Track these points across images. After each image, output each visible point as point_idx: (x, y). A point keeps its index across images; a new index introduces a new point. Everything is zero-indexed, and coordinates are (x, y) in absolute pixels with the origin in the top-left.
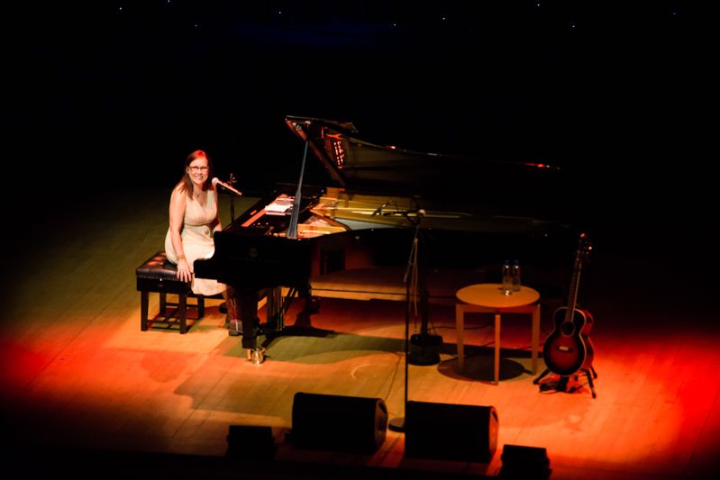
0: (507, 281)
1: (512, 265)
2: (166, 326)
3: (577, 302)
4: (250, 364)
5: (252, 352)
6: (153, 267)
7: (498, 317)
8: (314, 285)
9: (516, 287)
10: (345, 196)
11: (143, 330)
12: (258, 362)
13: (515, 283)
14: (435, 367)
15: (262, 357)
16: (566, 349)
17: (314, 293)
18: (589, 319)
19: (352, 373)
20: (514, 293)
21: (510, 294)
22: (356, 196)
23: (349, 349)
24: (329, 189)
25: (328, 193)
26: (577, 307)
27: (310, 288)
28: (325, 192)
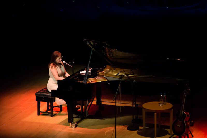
0: (161, 101)
1: (163, 95)
2: (47, 114)
3: (184, 109)
4: (71, 128)
5: (71, 124)
6: (42, 92)
7: (155, 114)
8: (102, 100)
9: (165, 103)
10: (113, 68)
11: (38, 115)
12: (73, 128)
13: (164, 101)
14: (136, 131)
15: (75, 126)
16: (179, 126)
17: (103, 103)
18: (188, 115)
19: (105, 133)
20: (164, 105)
21: (162, 105)
22: (116, 69)
23: (108, 124)
24: (107, 66)
25: (107, 67)
26: (184, 111)
27: (101, 101)
28: (106, 67)
